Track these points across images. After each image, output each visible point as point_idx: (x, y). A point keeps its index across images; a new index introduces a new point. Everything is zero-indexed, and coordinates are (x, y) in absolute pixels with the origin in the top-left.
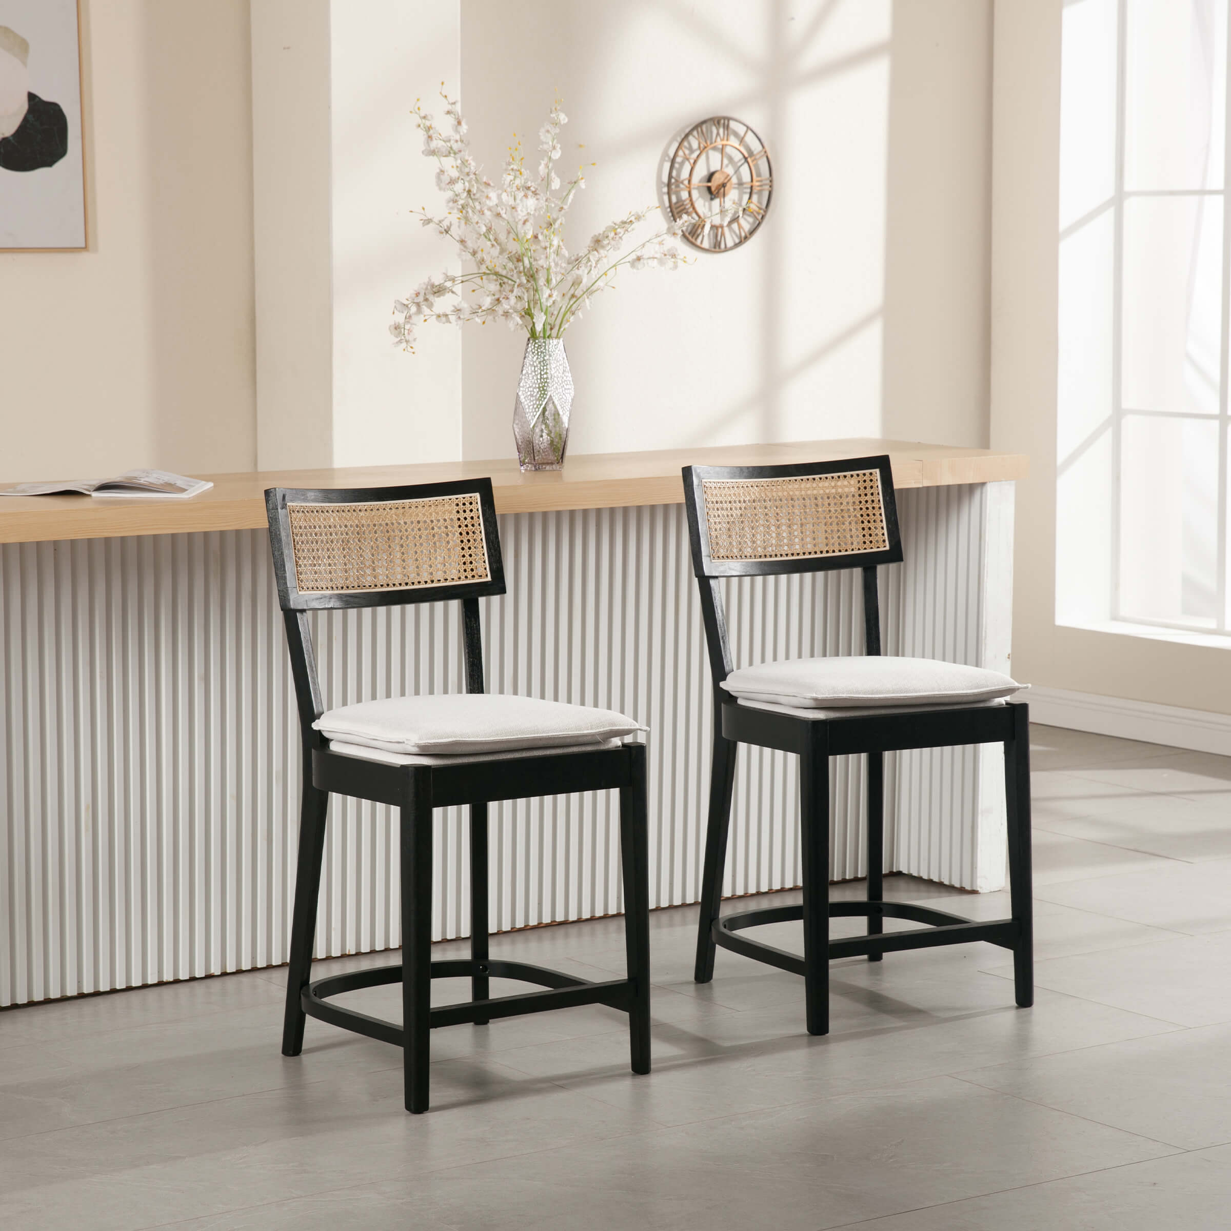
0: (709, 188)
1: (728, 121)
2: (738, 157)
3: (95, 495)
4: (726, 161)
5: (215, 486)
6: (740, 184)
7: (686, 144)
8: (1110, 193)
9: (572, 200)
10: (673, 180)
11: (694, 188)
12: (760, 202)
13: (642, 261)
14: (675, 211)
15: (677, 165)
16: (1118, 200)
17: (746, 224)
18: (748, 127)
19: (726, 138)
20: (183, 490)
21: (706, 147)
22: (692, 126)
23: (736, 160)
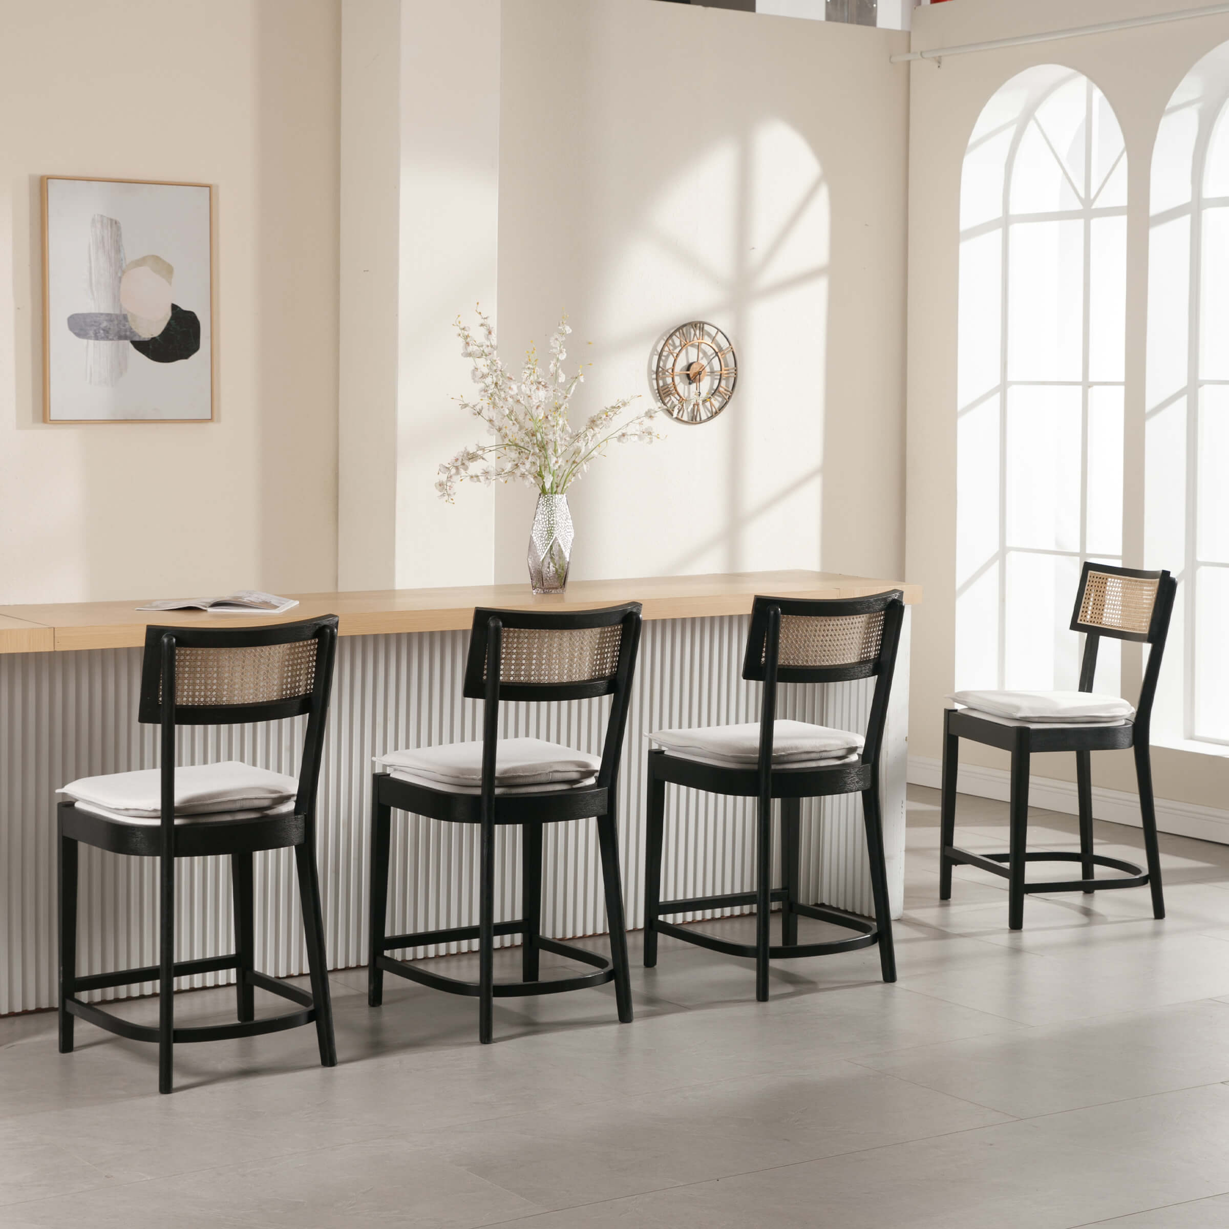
0: (688, 375)
1: (703, 324)
2: (710, 352)
3: (210, 610)
4: (701, 355)
5: (300, 604)
6: (712, 372)
7: (670, 342)
8: (997, 381)
9: (574, 391)
10: (660, 369)
11: (677, 375)
12: (727, 386)
13: (626, 437)
14: (663, 393)
15: (663, 358)
16: (1003, 387)
17: (716, 402)
18: (718, 329)
19: (701, 338)
20: (276, 607)
21: (686, 344)
22: (676, 329)
23: (709, 354)
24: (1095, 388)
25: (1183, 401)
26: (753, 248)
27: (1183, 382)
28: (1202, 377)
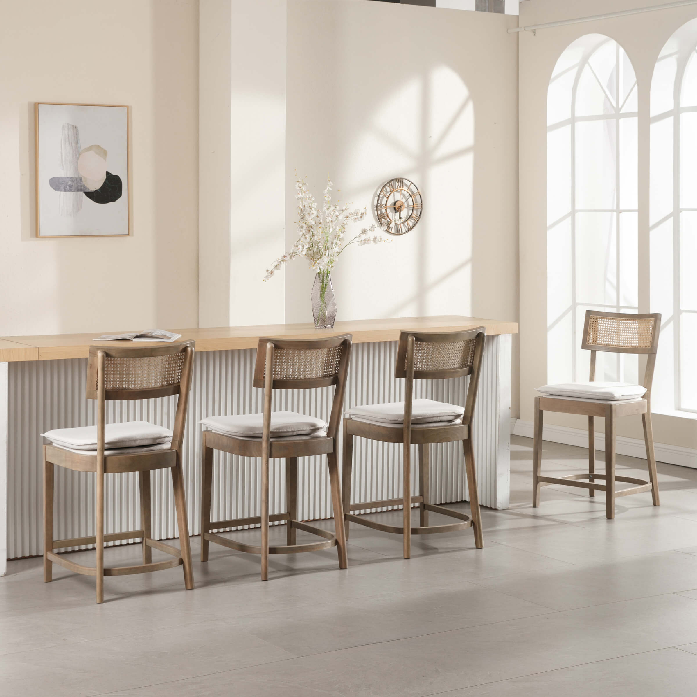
0: (395, 208)
1: (403, 179)
3: (134, 340)
4: (402, 197)
5: (182, 336)
6: (408, 206)
7: (384, 189)
8: (569, 210)
10: (379, 205)
11: (388, 208)
12: (417, 214)
14: (380, 218)
15: (380, 198)
16: (573, 213)
17: (411, 223)
18: (411, 182)
19: (402, 187)
20: (170, 338)
21: (393, 191)
22: (387, 182)
23: (406, 196)
24: (623, 213)
25: (671, 221)
26: (431, 137)
27: (671, 210)
28: (682, 206)
